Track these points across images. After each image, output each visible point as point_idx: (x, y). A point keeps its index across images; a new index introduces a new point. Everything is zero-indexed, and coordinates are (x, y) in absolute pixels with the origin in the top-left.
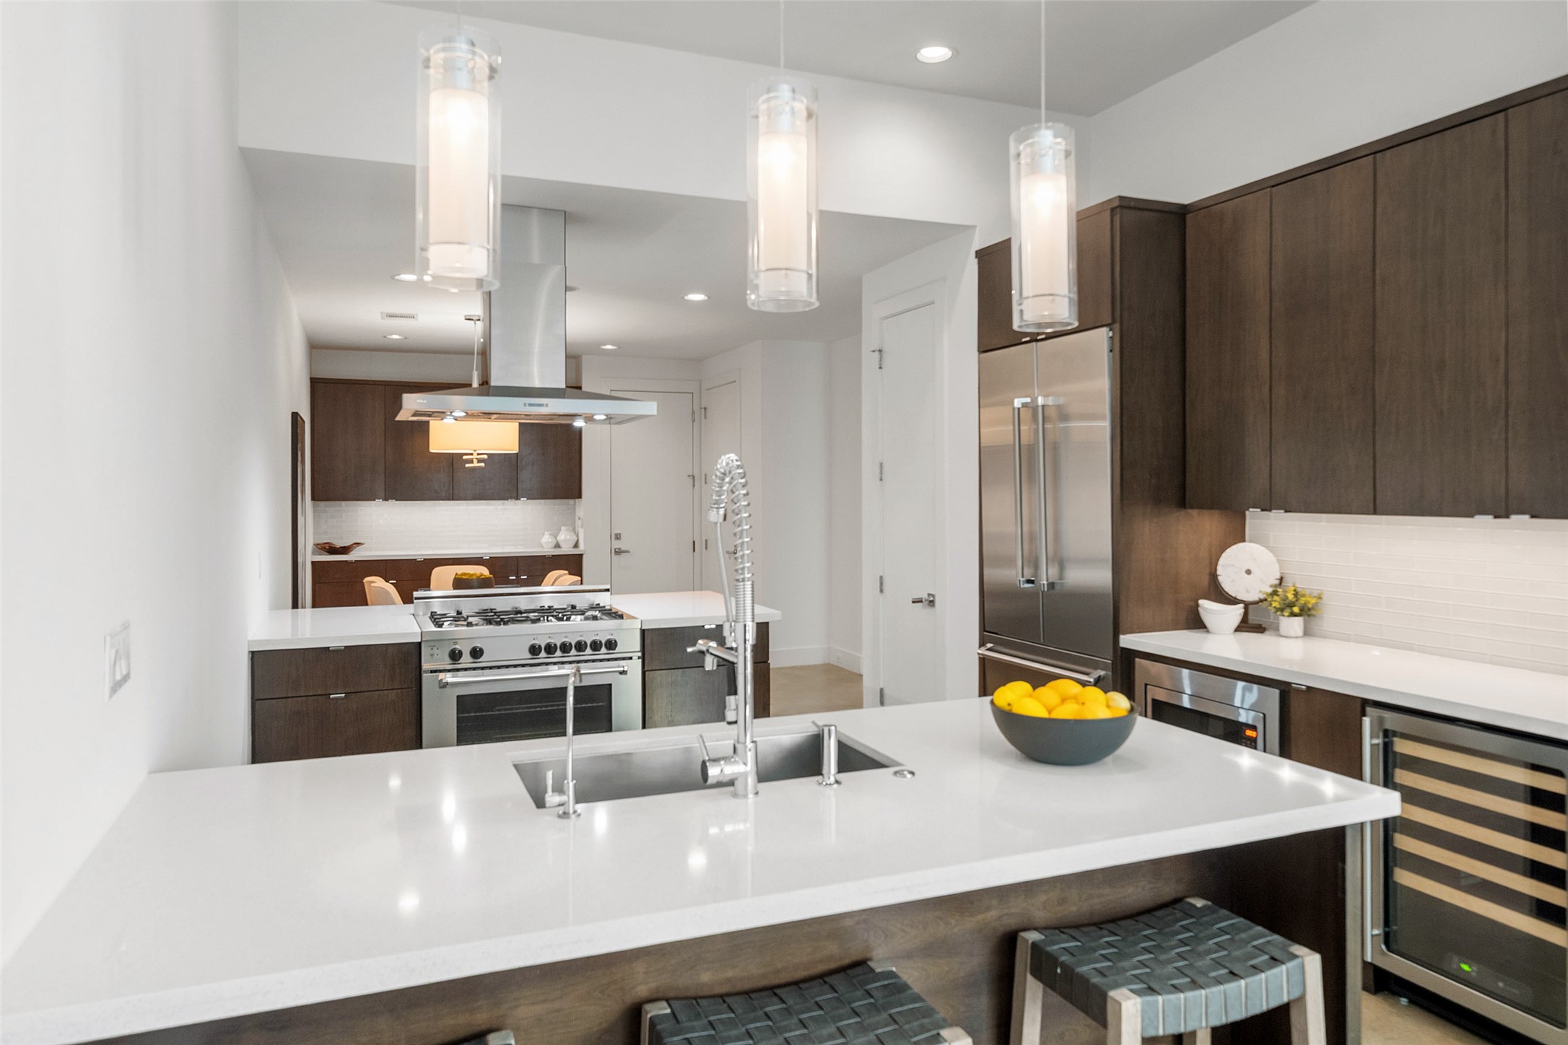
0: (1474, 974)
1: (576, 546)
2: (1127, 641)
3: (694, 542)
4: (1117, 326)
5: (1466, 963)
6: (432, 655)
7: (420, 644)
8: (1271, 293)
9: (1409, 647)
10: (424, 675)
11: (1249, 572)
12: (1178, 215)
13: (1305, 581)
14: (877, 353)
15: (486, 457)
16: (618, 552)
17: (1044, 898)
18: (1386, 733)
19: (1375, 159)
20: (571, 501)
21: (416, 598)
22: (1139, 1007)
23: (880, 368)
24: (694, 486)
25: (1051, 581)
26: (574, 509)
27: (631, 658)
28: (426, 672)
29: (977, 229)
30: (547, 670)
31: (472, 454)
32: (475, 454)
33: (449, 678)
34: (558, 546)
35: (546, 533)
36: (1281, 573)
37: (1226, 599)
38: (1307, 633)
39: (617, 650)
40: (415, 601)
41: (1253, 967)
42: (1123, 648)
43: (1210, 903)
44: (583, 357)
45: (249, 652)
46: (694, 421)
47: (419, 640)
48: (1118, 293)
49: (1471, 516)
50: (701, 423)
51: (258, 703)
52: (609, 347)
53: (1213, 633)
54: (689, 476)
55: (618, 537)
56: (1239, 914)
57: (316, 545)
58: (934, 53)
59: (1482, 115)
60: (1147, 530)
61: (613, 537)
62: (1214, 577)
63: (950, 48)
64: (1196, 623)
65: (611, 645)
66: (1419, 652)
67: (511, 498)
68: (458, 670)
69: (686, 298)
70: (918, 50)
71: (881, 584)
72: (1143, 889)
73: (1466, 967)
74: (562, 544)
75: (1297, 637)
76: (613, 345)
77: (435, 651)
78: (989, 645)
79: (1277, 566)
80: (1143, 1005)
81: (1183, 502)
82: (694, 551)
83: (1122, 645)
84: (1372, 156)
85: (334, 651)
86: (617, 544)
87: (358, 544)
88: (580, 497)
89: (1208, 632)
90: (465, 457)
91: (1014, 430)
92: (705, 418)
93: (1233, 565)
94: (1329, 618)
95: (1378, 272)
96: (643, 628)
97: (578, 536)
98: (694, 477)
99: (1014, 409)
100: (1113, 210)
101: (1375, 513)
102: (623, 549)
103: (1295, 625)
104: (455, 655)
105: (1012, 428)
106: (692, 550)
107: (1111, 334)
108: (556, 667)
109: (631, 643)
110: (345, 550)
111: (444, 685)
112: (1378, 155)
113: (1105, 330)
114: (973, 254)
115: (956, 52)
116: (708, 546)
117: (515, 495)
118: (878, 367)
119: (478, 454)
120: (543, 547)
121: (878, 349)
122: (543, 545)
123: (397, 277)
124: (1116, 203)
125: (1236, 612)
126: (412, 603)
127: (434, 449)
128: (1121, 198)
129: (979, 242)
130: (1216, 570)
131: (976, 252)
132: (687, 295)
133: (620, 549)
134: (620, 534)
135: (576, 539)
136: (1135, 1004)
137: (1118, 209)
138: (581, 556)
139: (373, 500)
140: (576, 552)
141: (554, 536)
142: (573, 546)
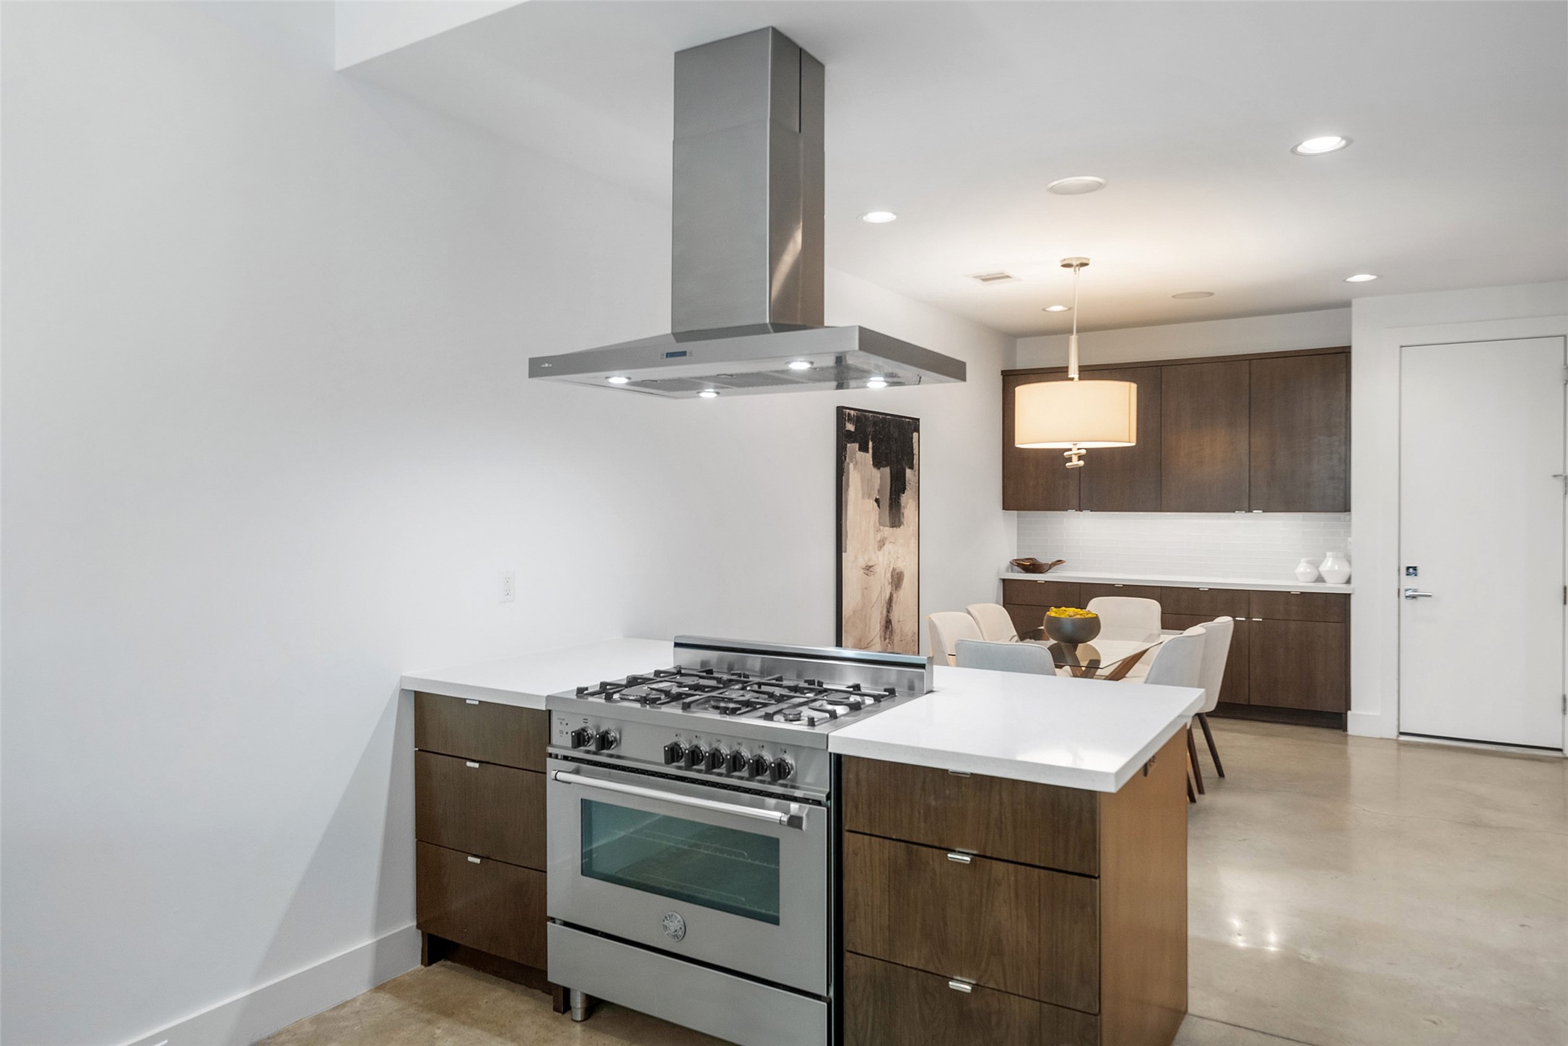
1: (1348, 581)
3: (1565, 588)
6: (561, 732)
15: (1084, 452)
16: (1410, 596)
20: (1337, 516)
24: (1565, 493)
26: (1343, 527)
34: (1320, 579)
35: (1303, 560)
44: (1353, 302)
46: (1566, 382)
52: (1362, 278)
54: (1556, 476)
55: (1411, 571)
57: (1012, 560)
61: (1403, 571)
67: (1240, 510)
74: (1326, 577)
77: (565, 727)
82: (1565, 603)
87: (1058, 562)
88: (1346, 510)
90: (1064, 454)
97: (1354, 567)
98: (1564, 478)
102: (1418, 591)
106: (1562, 602)
117: (1245, 505)
119: (1076, 449)
120: (1298, 580)
134: (1415, 567)
138: (1347, 597)
139: (1064, 507)
140: (1344, 589)
141: (1316, 564)
142: (1345, 579)
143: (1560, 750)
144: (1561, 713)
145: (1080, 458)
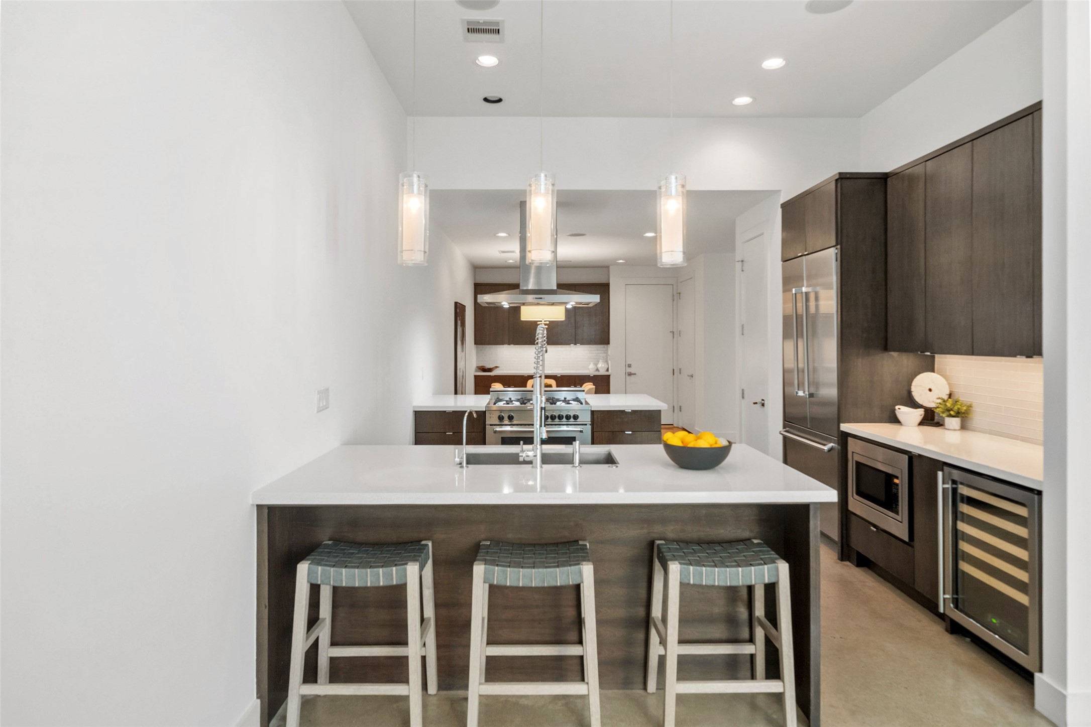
0: (997, 625)
1: (608, 370)
2: (845, 427)
3: (674, 370)
4: (839, 247)
5: (994, 618)
6: (491, 417)
7: (485, 411)
8: (925, 224)
9: (1016, 438)
10: (487, 426)
11: (930, 390)
12: (883, 179)
13: (964, 397)
14: (741, 262)
15: (548, 322)
16: (630, 374)
17: (672, 528)
18: (954, 482)
19: (972, 144)
20: (605, 346)
21: (492, 391)
22: (679, 569)
23: (743, 271)
24: (673, 337)
25: (811, 392)
26: (607, 350)
27: (586, 425)
28: (488, 425)
29: (782, 192)
30: (560, 428)
31: (541, 321)
32: (543, 321)
33: (498, 429)
34: (597, 370)
35: (591, 363)
36: (950, 391)
37: (914, 405)
38: (963, 427)
39: (578, 420)
40: (491, 393)
41: (751, 564)
42: (842, 432)
43: (762, 542)
44: (610, 267)
45: (414, 411)
46: (673, 300)
47: (484, 410)
48: (839, 228)
49: (1015, 356)
50: (677, 302)
51: (417, 434)
52: (621, 261)
53: (905, 426)
54: (671, 332)
55: (630, 366)
56: (769, 547)
57: (477, 367)
58: (742, 101)
59: (1021, 116)
60: (861, 365)
61: (627, 366)
62: (909, 392)
63: (751, 97)
64: (894, 420)
65: (576, 417)
66: (1021, 441)
68: (502, 425)
69: (644, 235)
70: (734, 99)
71: (743, 393)
72: (730, 532)
73: (994, 621)
74: (600, 369)
75: (955, 430)
76: (623, 260)
77: (492, 416)
78: (787, 429)
79: (947, 386)
80: (681, 568)
81: (886, 348)
82: (674, 374)
83: (842, 429)
84: (971, 143)
85: (448, 413)
86: (629, 370)
87: (497, 367)
88: (608, 343)
89: (902, 425)
90: (538, 323)
91: (793, 306)
92: (680, 298)
93: (921, 386)
94: (977, 419)
95: (974, 211)
96: (592, 409)
97: (608, 364)
98: (673, 332)
99: (793, 294)
100: (837, 180)
101: (973, 354)
102: (632, 372)
103: (953, 423)
104: (501, 418)
105: (792, 305)
106: (672, 374)
107: (836, 251)
108: (565, 426)
109: (586, 418)
110: (490, 370)
111: (495, 432)
112: (974, 141)
113: (833, 249)
114: (780, 206)
115: (754, 98)
116: (681, 372)
117: (574, 342)
118: (741, 270)
119: (545, 321)
121: (741, 260)
122: (589, 369)
123: (497, 235)
124: (837, 177)
125: (919, 414)
126: (489, 394)
127: (522, 319)
128: (840, 174)
129: (783, 199)
130: (910, 388)
131: (781, 205)
132: (645, 234)
133: (630, 373)
134: (631, 365)
135: (607, 367)
136: (677, 567)
137: (839, 180)
138: (609, 376)
139: (503, 344)
140: (607, 373)
141: (596, 365)
142: (606, 370)
143: (672, 425)
144: (672, 412)
145: (545, 325)
